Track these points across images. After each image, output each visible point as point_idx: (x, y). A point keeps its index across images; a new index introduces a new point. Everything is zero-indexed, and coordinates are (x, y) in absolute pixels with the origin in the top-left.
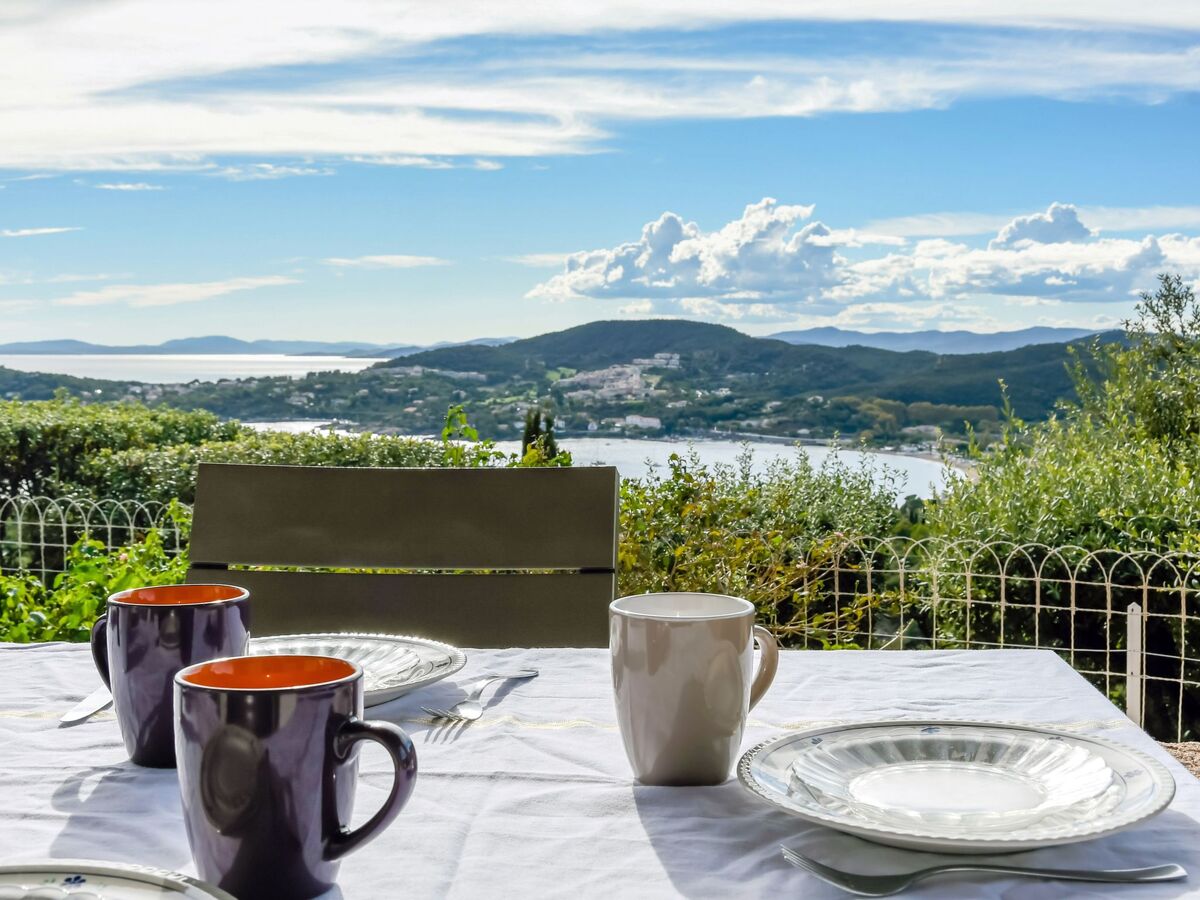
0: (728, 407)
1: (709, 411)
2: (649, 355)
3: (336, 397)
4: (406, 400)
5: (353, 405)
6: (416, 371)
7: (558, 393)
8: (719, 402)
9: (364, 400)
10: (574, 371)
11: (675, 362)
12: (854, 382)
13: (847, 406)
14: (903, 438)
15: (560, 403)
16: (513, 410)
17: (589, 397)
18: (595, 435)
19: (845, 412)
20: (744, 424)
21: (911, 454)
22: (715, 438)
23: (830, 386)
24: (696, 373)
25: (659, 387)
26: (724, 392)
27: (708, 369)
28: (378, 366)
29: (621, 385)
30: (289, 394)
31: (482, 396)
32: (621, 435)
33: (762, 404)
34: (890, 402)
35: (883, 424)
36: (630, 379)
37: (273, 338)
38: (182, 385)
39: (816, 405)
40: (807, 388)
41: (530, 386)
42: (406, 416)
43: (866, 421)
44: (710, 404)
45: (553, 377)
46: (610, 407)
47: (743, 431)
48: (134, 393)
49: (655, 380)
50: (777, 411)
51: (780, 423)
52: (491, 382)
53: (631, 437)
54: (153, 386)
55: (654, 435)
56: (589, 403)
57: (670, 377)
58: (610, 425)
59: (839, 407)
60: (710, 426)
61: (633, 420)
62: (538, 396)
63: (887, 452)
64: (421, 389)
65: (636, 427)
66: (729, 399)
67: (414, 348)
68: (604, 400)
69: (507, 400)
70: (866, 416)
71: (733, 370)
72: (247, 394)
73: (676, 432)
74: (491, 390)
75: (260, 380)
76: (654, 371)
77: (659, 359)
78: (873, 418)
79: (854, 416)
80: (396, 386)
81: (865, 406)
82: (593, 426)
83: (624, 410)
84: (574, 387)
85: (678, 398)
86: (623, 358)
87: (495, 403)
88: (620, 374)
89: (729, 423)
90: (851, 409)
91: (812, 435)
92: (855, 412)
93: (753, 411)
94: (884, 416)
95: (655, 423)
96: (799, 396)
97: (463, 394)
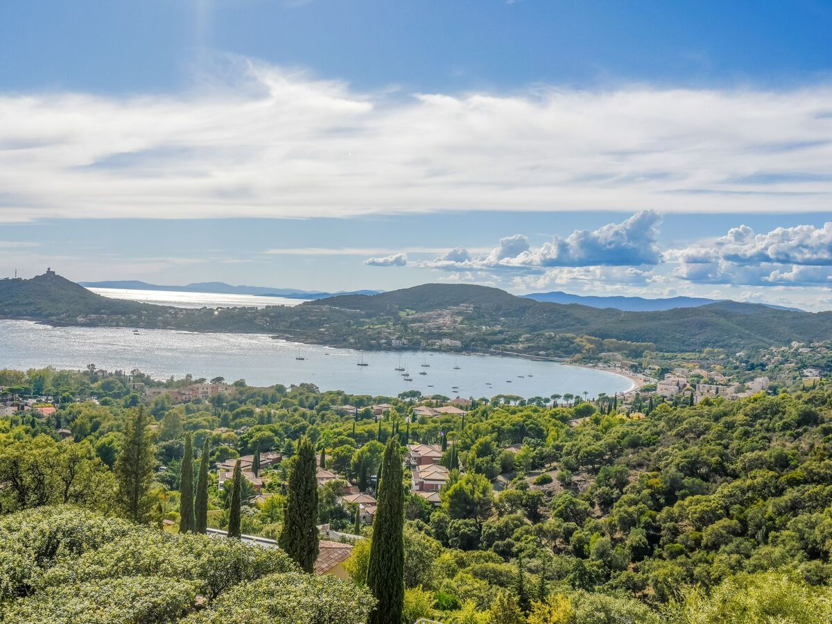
0: (500, 337)
1: (489, 338)
2: (456, 304)
3: (281, 321)
4: (320, 324)
5: (290, 326)
6: (325, 308)
7: (405, 324)
8: (495, 334)
9: (297, 324)
10: (414, 312)
11: (471, 310)
12: (572, 325)
13: (568, 339)
14: (599, 359)
15: (406, 330)
16: (379, 333)
17: (421, 327)
18: (425, 350)
19: (566, 343)
20: (508, 346)
21: (604, 369)
22: (492, 354)
23: (559, 327)
24: (483, 316)
25: (462, 323)
26: (498, 328)
27: (491, 315)
28: (305, 303)
29: (441, 321)
30: (255, 318)
31: (362, 324)
32: (439, 350)
33: (519, 336)
34: (593, 338)
35: (588, 351)
36: (445, 319)
37: (248, 285)
38: (197, 310)
39: (550, 338)
40: (545, 328)
41: (390, 320)
42: (320, 333)
43: (578, 348)
44: (490, 335)
45: (403, 314)
46: (433, 334)
47: (508, 351)
48: (170, 313)
49: (459, 319)
50: (528, 340)
51: (529, 347)
52: (369, 316)
53: (444, 351)
54: (181, 310)
55: (458, 351)
56: (421, 330)
57: (469, 318)
58: (434, 344)
59: (563, 339)
60: (489, 347)
61: (446, 341)
62: (394, 325)
63: (589, 367)
64: (328, 319)
65: (448, 345)
66: (501, 332)
67: (326, 294)
68: (430, 329)
69: (376, 327)
70: (578, 345)
71: (505, 315)
72: (232, 317)
73: (470, 349)
74: (368, 320)
75: (239, 309)
76: (459, 314)
77: (462, 307)
78: (583, 347)
79: (572, 346)
80: (315, 316)
81: (578, 340)
82: (423, 344)
83: (441, 336)
84: (414, 321)
85: (472, 330)
86: (441, 305)
87: (369, 328)
88: (440, 315)
89: (500, 346)
90: (570, 341)
91: (547, 355)
92: (573, 343)
93: (514, 339)
94: (588, 346)
95: (458, 343)
96: (541, 332)
97: (352, 322)
